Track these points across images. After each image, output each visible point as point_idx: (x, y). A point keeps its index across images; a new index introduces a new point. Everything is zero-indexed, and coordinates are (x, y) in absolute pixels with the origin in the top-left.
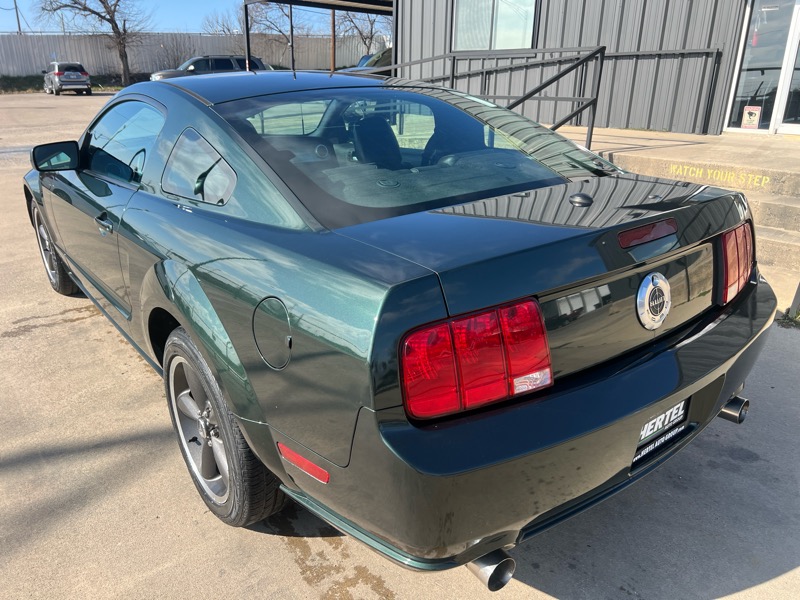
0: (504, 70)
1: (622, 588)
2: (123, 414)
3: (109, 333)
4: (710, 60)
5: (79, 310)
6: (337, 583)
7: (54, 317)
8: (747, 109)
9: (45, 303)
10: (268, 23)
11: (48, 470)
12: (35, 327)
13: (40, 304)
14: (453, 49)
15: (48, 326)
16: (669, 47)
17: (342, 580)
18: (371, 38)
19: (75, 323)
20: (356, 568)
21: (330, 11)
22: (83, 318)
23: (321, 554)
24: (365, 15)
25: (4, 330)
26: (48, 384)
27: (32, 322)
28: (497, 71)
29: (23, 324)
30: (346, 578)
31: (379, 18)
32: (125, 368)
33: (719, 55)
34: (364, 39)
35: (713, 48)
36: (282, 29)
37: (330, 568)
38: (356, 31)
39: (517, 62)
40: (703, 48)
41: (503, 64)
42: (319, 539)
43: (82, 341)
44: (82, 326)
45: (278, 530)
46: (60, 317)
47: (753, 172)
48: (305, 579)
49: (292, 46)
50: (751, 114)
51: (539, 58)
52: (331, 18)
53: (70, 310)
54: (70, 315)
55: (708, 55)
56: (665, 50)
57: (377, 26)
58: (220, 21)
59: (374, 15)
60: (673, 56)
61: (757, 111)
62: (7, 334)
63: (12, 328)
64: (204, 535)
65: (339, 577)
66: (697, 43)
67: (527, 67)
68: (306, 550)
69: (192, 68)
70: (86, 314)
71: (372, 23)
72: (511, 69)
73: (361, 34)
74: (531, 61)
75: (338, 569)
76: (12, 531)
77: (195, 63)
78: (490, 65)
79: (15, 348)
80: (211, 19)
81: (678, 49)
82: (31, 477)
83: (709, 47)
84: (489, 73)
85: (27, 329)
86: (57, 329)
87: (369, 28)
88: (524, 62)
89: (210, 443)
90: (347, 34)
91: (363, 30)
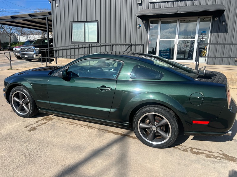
3: (62, 124)
4: (142, 46)
5: (41, 120)
7: (37, 124)
14: (73, 41)
16: (132, 43)
18: (11, 34)
22: (47, 122)
25: (26, 130)
26: (69, 138)
27: (31, 126)
30: (190, 149)
32: (83, 130)
33: (144, 45)
34: (8, 34)
37: (186, 149)
38: (5, 32)
39: (93, 45)
42: (178, 146)
43: (58, 127)
44: (50, 124)
48: (185, 152)
53: (38, 121)
55: (141, 45)
57: (12, 31)
62: (29, 131)
68: (178, 148)
70: (45, 121)
71: (11, 29)
73: (7, 33)
79: (41, 133)
83: (141, 43)
85: (34, 128)
87: (10, 31)
88: (95, 45)
89: (155, 131)
90: (2, 32)
91: (7, 31)
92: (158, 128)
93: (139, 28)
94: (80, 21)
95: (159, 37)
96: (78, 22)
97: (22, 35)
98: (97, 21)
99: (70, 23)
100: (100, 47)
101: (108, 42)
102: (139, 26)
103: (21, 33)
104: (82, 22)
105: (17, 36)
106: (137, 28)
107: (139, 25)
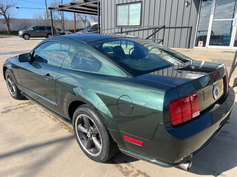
0: (132, 31)
1: (208, 169)
2: (51, 134)
3: (36, 110)
4: (189, 29)
5: (24, 104)
6: (133, 175)
7: (16, 106)
8: (199, 42)
9: (11, 102)
10: (54, 16)
11: (35, 152)
12: (11, 110)
13: (10, 102)
14: (117, 25)
15: (16, 109)
16: (178, 25)
17: (134, 174)
18: (86, 21)
19: (24, 108)
20: (137, 171)
21: (74, 13)
22: (26, 106)
23: (126, 168)
24: (84, 14)
25: (2, 111)
26: (23, 126)
27: (10, 108)
28: (130, 31)
29: (7, 109)
30: (135, 174)
31: (88, 15)
32: (46, 120)
33: (191, 28)
34: (84, 21)
35: (190, 26)
36: (59, 18)
37: (130, 171)
38: (81, 19)
39: (136, 29)
40: (187, 26)
41: (132, 29)
42: (124, 164)
43: (29, 113)
44: (27, 108)
45: (111, 162)
46: (18, 106)
47: (207, 58)
48: (124, 175)
49: (63, 23)
50: (200, 43)
51: (142, 28)
52: (74, 15)
53: (21, 104)
54: (21, 105)
55: (188, 27)
56: (177, 26)
57: (87, 18)
58: (38, 15)
59: (86, 14)
60: (179, 28)
61: (202, 42)
62: (3, 112)
63: (4, 110)
64: (90, 166)
65: (133, 174)
66: (185, 25)
67: (139, 30)
68: (121, 167)
69: (32, 29)
70: (26, 105)
71: (86, 17)
72: (134, 31)
73: (83, 20)
74: (140, 29)
75: (132, 171)
76: (31, 171)
77: (33, 28)
78: (128, 30)
79: (8, 116)
80: (35, 14)
81: (181, 26)
82: (30, 154)
83: (188, 25)
84: (128, 32)
85: (9, 111)
86: (19, 110)
87: (85, 18)
88: (138, 29)
89: (91, 139)
90: (78, 20)
91: (83, 18)
92: (93, 135)
93: (187, 6)
94: (125, 3)
95: (212, 16)
96: (123, 4)
97: (95, 22)
98: (142, 1)
99: (116, 5)
100: (142, 31)
101: (151, 25)
102: (188, 4)
103: (95, 20)
104: (127, 3)
105: (90, 23)
106: (185, 7)
107: (187, 2)
